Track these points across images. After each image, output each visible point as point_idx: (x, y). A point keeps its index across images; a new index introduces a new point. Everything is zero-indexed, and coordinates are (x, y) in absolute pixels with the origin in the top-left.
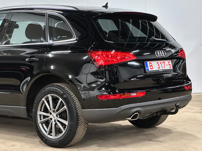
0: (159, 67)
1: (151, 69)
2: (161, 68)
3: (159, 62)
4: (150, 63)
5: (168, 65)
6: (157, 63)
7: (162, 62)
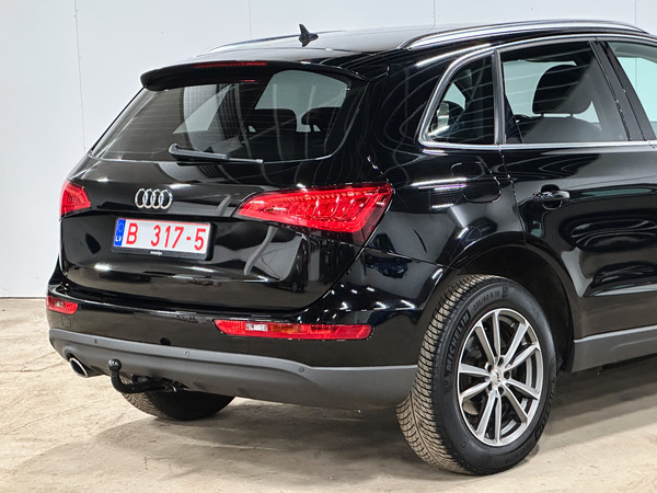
0: (155, 242)
1: (128, 242)
2: (160, 246)
3: (164, 225)
4: (132, 225)
5: (194, 238)
6: (157, 227)
7: (174, 225)
